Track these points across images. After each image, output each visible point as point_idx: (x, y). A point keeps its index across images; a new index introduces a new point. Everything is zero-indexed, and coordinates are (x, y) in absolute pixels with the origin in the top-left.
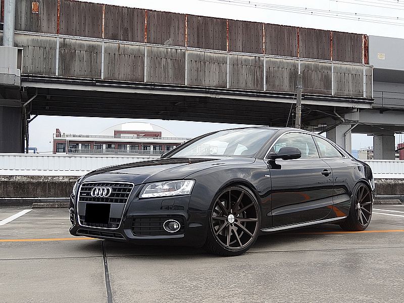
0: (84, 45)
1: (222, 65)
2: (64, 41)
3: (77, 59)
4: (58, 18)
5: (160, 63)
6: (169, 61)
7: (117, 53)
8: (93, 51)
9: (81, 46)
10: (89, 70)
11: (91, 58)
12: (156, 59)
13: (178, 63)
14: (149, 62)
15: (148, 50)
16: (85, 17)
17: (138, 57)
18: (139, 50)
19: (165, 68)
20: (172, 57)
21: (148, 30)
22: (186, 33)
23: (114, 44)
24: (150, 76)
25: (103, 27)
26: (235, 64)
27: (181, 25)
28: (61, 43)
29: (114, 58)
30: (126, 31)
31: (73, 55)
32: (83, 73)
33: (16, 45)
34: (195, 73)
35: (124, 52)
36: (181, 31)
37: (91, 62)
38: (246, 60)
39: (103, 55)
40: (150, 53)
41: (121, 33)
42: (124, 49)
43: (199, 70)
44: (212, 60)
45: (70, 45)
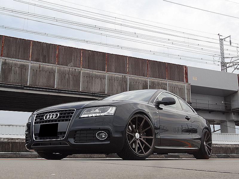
0: (17, 64)
1: (102, 79)
2: (5, 61)
3: (12, 73)
4: (2, 47)
5: (65, 77)
6: (71, 76)
7: (38, 70)
8: (23, 68)
9: (16, 64)
10: (20, 79)
11: (22, 72)
12: (62, 75)
13: (76, 77)
14: (58, 76)
15: (58, 69)
16: (19, 47)
17: (51, 73)
18: (52, 69)
19: (68, 80)
20: (72, 73)
21: (58, 57)
22: (82, 60)
23: (36, 64)
24: (58, 85)
25: (31, 54)
26: (111, 79)
27: (79, 55)
28: (3, 62)
29: (36, 72)
30: (44, 57)
31: (10, 70)
32: (16, 81)
34: (86, 84)
35: (43, 69)
36: (79, 58)
37: (22, 74)
38: (117, 77)
39: (29, 70)
40: (59, 71)
41: (41, 58)
42: (43, 68)
43: (89, 82)
44: (97, 77)
45: (9, 64)
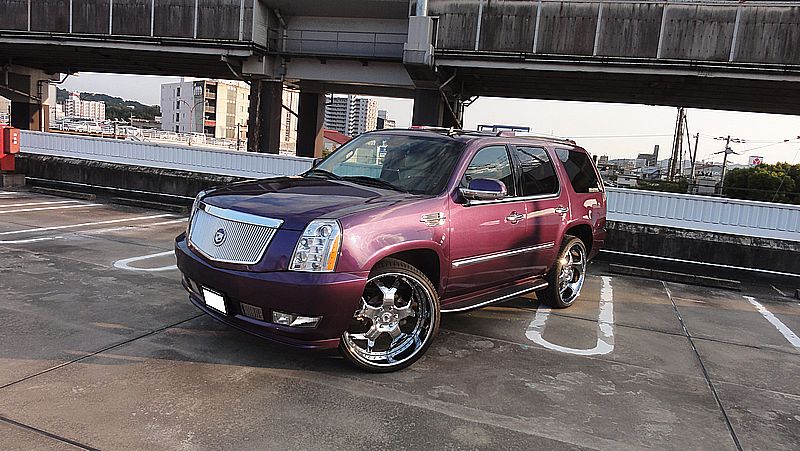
0: (513, 6)
2: (489, 4)
3: (503, 28)
5: (620, 27)
6: (635, 22)
7: (558, 15)
8: (525, 14)
9: (510, 9)
10: (518, 41)
11: (522, 25)
12: (615, 21)
15: (604, 9)
17: (587, 19)
20: (641, 16)
23: (554, 3)
26: (751, 21)
28: (484, 7)
29: (552, 22)
31: (498, 22)
32: (509, 46)
33: (430, 13)
34: (677, 39)
35: (568, 13)
37: (521, 30)
39: (538, 19)
40: (607, 13)
42: (569, 9)
43: (684, 34)
44: (708, 18)
45: (496, 9)
